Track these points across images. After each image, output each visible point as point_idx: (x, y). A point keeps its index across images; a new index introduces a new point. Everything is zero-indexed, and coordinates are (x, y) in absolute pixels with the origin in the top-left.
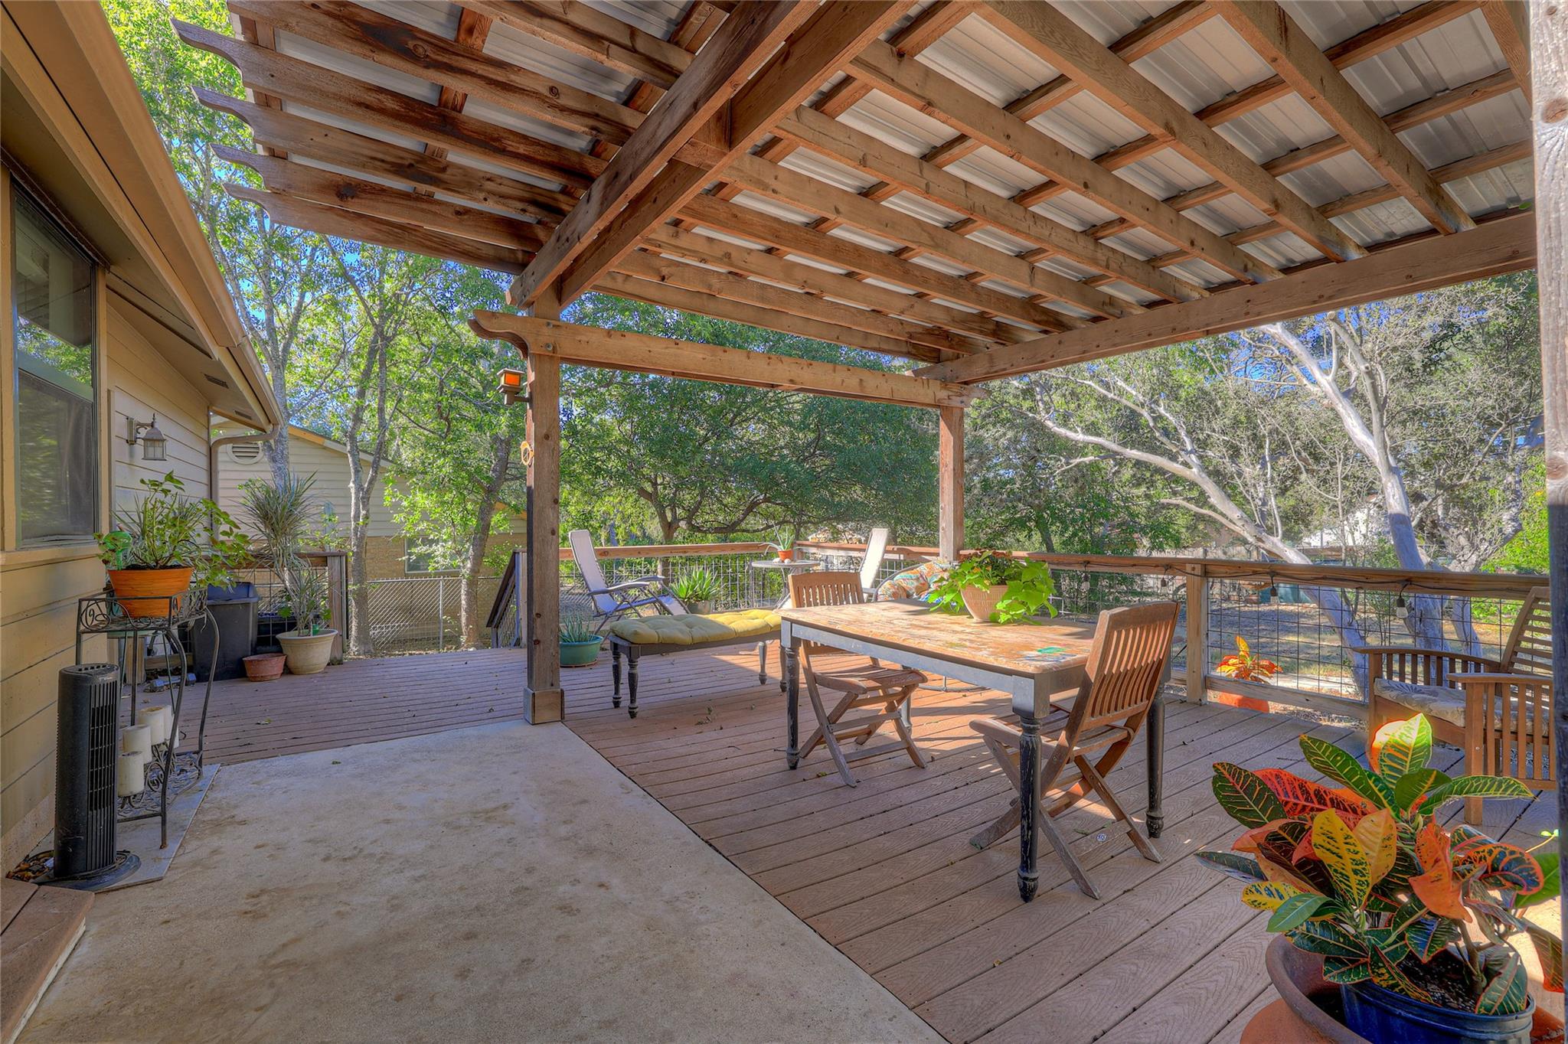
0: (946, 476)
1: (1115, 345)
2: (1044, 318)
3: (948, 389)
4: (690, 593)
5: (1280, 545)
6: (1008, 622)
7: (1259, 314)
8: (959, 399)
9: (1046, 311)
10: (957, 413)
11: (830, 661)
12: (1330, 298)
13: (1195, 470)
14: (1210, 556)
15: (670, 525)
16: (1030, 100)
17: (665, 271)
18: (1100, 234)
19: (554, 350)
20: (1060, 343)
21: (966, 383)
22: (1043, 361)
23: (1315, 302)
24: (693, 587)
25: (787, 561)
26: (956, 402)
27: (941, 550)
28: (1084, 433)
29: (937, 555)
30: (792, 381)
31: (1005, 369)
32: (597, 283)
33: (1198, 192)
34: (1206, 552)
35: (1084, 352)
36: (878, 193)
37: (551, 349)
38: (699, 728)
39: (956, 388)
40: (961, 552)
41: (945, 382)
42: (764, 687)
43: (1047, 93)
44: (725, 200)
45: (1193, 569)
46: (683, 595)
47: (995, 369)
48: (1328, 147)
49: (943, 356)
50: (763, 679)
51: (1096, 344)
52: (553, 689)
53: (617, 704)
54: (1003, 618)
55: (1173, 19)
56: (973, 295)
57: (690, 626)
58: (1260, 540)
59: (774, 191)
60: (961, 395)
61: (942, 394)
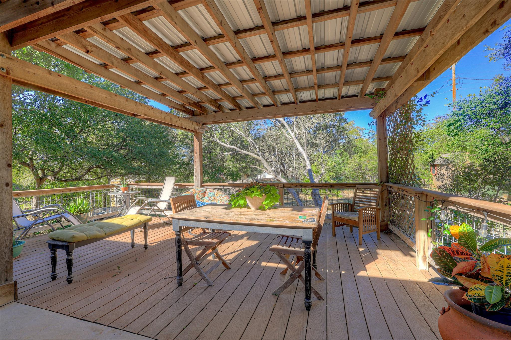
0: (197, 157)
1: (257, 117)
2: (236, 105)
3: (198, 126)
4: (77, 210)
5: (281, 178)
6: (269, 208)
7: (298, 113)
8: (201, 130)
9: (237, 103)
10: (200, 134)
11: (157, 231)
12: (315, 111)
13: (261, 157)
14: (244, 182)
15: (41, 179)
16: (280, 24)
17: (89, 48)
18: (268, 80)
19: (8, 72)
20: (240, 114)
21: (203, 124)
22: (234, 119)
23: (311, 112)
24: (78, 207)
25: (125, 192)
26: (200, 131)
27: (195, 184)
28: (230, 145)
29: (194, 186)
30: (145, 114)
31: (220, 121)
32: (38, 43)
33: (298, 73)
34: (242, 181)
35: (248, 118)
36: (210, 42)
37: (5, 71)
38: (116, 278)
39: (200, 125)
40: (203, 184)
41: (197, 123)
42: (134, 249)
43: (287, 23)
44: (141, 20)
45: (281, 186)
46: (72, 212)
47: (216, 120)
48: (331, 69)
49: (195, 113)
50: (133, 245)
51: (251, 115)
52: (8, 283)
53: (54, 278)
54: (266, 207)
55: (331, 14)
56: (220, 92)
57: (101, 227)
58: (276, 177)
59: (175, 23)
60: (202, 128)
61: (197, 127)
